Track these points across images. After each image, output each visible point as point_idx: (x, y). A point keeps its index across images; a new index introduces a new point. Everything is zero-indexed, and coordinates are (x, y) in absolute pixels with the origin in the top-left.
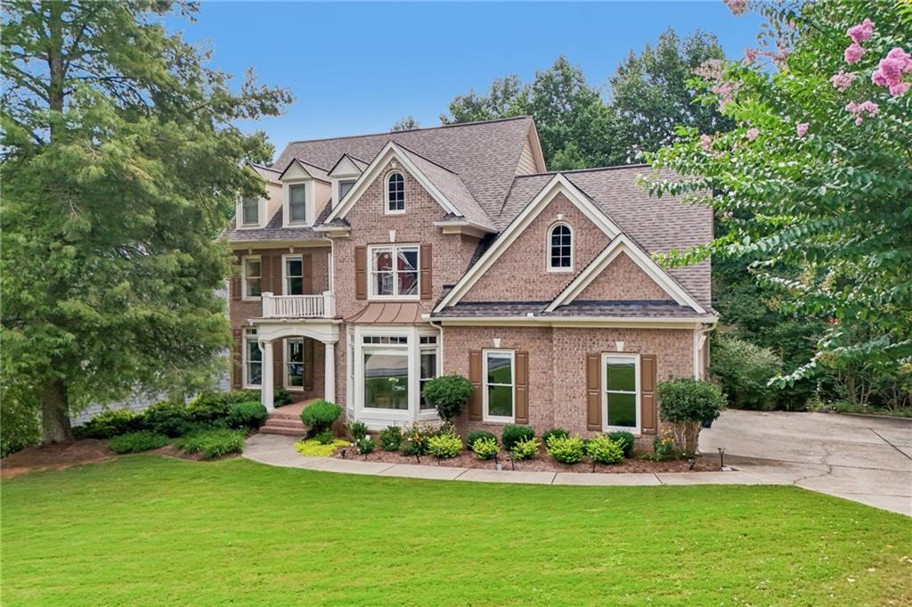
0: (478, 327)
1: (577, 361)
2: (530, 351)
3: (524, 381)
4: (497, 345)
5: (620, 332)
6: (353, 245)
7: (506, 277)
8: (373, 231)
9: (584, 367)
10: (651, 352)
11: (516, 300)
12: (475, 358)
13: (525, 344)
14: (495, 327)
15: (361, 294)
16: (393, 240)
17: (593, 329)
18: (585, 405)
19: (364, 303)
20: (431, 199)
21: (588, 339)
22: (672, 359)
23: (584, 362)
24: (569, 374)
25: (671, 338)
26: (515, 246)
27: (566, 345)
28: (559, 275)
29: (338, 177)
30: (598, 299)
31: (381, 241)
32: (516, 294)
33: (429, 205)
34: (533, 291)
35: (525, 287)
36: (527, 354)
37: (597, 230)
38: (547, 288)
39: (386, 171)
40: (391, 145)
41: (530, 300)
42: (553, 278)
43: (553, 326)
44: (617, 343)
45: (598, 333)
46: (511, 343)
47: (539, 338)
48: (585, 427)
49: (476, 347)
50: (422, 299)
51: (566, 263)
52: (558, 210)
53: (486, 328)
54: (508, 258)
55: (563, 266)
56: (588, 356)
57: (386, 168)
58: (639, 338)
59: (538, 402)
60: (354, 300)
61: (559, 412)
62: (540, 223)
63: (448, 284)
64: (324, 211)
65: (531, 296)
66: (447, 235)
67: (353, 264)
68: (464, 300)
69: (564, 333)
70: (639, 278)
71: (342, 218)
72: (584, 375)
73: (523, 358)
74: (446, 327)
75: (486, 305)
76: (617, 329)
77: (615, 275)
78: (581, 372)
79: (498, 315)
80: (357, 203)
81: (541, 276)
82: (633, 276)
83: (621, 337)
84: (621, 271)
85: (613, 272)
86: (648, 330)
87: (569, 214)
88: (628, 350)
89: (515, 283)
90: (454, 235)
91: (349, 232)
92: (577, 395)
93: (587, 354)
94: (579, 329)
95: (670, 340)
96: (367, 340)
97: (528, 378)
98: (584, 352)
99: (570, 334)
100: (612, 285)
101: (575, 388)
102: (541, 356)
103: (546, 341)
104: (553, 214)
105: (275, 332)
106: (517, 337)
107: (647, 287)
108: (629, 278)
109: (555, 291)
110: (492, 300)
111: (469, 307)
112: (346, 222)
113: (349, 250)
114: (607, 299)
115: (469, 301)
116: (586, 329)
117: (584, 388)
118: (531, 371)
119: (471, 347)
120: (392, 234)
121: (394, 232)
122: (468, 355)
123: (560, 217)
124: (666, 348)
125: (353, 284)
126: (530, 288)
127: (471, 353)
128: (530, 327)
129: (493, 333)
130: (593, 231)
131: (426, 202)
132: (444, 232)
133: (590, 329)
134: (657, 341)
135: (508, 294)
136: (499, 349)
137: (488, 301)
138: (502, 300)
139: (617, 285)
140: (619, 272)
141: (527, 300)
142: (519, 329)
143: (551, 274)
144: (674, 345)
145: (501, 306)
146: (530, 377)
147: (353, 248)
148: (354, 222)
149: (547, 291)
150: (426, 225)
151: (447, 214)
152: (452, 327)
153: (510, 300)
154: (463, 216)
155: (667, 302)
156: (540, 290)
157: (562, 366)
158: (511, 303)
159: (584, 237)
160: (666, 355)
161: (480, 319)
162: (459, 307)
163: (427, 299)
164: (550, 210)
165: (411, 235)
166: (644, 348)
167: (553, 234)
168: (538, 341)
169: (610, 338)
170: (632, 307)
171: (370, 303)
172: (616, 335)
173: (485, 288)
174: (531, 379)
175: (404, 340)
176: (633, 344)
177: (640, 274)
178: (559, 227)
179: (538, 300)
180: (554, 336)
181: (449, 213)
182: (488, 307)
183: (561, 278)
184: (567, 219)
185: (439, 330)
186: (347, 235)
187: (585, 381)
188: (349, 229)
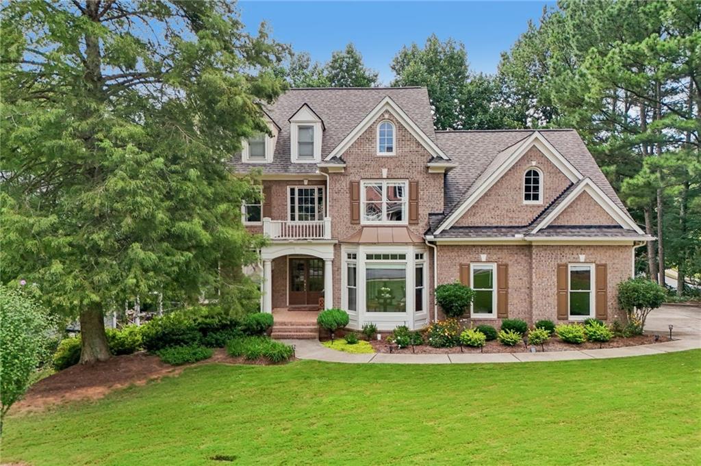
0: (467, 245)
1: (550, 270)
2: (510, 263)
3: (504, 286)
4: (484, 259)
5: (582, 248)
6: (348, 179)
7: (491, 207)
8: (367, 168)
9: (556, 274)
10: (603, 262)
11: (499, 225)
12: (464, 269)
13: (505, 258)
14: (481, 246)
15: (355, 219)
16: (385, 176)
17: (563, 246)
18: (556, 302)
19: (358, 227)
20: (419, 144)
21: (559, 253)
22: (618, 266)
23: (556, 270)
24: (544, 279)
25: (617, 251)
26: (499, 184)
27: (542, 258)
28: (533, 206)
29: (296, 122)
30: (566, 224)
31: (374, 177)
32: (499, 220)
33: (417, 149)
34: (512, 218)
35: (507, 215)
36: (507, 265)
37: (561, 174)
38: (523, 216)
39: (379, 120)
40: (387, 99)
41: (511, 225)
42: (529, 208)
43: (533, 244)
44: (580, 256)
45: (566, 249)
46: (495, 257)
47: (516, 254)
48: (556, 317)
49: (465, 261)
50: (409, 224)
51: (536, 197)
52: (532, 158)
53: (474, 246)
54: (493, 192)
55: (533, 199)
56: (559, 266)
57: (379, 118)
58: (595, 252)
59: (516, 301)
60: (349, 224)
61: (536, 308)
62: (518, 167)
63: (433, 212)
64: (276, 150)
65: (511, 222)
66: (431, 173)
67: (348, 195)
68: (456, 225)
69: (541, 249)
70: (596, 210)
71: (338, 157)
72: (556, 280)
73: (503, 269)
74: (440, 245)
75: (477, 229)
76: (580, 246)
77: (579, 206)
78: (553, 277)
79: (489, 236)
80: (352, 145)
81: (519, 207)
82: (591, 208)
83: (583, 252)
84: (583, 204)
85: (577, 204)
86: (602, 246)
87: (540, 161)
88: (588, 261)
89: (498, 212)
90: (439, 174)
91: (345, 168)
92: (550, 294)
93: (558, 264)
94: (553, 246)
95: (617, 253)
96: (369, 257)
97: (508, 283)
98: (556, 263)
99: (546, 250)
100: (577, 214)
101: (549, 289)
102: (518, 267)
103: (522, 256)
104: (528, 161)
105: (277, 251)
106: (500, 253)
107: (601, 216)
108: (589, 209)
109: (530, 218)
110: (480, 225)
111: (461, 230)
112: (341, 160)
113: (344, 184)
114: (573, 224)
115: (461, 225)
116: (557, 246)
117: (556, 289)
118: (510, 279)
119: (461, 261)
120: (385, 172)
121: (386, 170)
122: (458, 267)
123: (534, 163)
124: (613, 259)
125: (347, 212)
126: (511, 216)
127: (461, 265)
128: (510, 246)
129: (480, 250)
130: (558, 175)
131: (414, 147)
132: (430, 171)
133: (560, 246)
134: (607, 254)
135: (493, 221)
136: (484, 263)
137: (476, 225)
138: (488, 225)
139: (580, 215)
140: (582, 205)
141: (508, 225)
142: (501, 247)
143: (527, 206)
144: (619, 257)
145: (489, 230)
146: (510, 282)
147: (348, 183)
148: (350, 161)
149: (523, 218)
150: (414, 165)
151: (433, 158)
152: (445, 246)
153: (494, 225)
154: (450, 160)
155: (615, 227)
156: (519, 218)
157: (539, 274)
158: (496, 227)
159: (551, 179)
160: (614, 264)
161: (474, 239)
162: (453, 230)
163: (414, 224)
164: (526, 158)
165: (401, 173)
166: (599, 259)
167: (526, 176)
168: (516, 255)
169: (575, 252)
170: (592, 230)
171: (363, 227)
172: (579, 250)
173: (474, 215)
174: (510, 284)
175: (403, 257)
176: (590, 256)
177: (597, 207)
178: (531, 171)
179: (517, 225)
180: (534, 252)
181: (435, 156)
182: (477, 230)
183: (535, 209)
184: (539, 165)
185: (433, 248)
186: (343, 171)
187: (556, 284)
188: (345, 165)
